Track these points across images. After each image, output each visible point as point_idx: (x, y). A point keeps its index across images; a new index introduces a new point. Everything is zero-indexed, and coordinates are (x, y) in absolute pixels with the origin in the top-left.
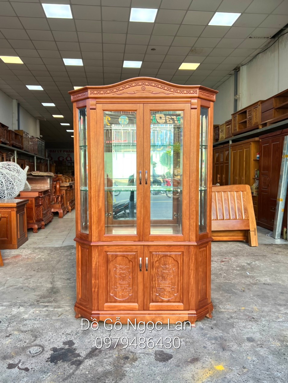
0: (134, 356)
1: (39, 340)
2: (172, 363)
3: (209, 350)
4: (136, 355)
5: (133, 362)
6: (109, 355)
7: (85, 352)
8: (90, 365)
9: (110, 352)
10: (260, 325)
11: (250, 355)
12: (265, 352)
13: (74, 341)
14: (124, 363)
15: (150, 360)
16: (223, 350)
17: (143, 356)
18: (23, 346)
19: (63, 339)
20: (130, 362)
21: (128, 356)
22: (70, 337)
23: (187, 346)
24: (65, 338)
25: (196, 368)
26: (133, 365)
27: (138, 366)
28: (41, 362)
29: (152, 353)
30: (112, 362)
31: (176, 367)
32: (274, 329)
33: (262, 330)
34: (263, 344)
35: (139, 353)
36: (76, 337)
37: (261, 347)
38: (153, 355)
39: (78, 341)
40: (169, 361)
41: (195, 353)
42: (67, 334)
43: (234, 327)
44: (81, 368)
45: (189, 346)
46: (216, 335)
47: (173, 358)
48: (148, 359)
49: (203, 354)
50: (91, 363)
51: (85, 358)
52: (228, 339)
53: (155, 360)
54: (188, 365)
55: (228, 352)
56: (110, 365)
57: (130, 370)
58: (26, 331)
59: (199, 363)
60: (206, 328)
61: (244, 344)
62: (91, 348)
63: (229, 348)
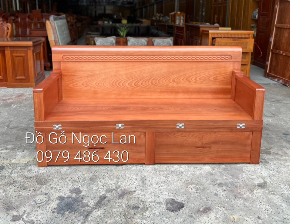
0: (144, 206)
1: (45, 188)
2: (184, 213)
3: (220, 198)
4: (147, 205)
5: (144, 212)
6: (118, 205)
7: (93, 201)
8: (99, 216)
9: (119, 201)
10: (269, 169)
11: (263, 203)
12: (278, 200)
13: (82, 189)
14: (134, 214)
15: (162, 210)
16: (235, 198)
17: (154, 205)
18: (28, 195)
19: (69, 187)
20: (140, 213)
21: (138, 205)
22: (77, 184)
23: (198, 193)
24: (72, 185)
25: (210, 218)
26: (144, 216)
27: (149, 217)
28: (47, 213)
29: (163, 202)
30: (122, 212)
31: (188, 218)
32: (284, 174)
33: (272, 174)
34: (275, 191)
35: (150, 202)
36: (83, 184)
37: (274, 194)
38: (164, 204)
39: (85, 189)
40: (181, 210)
41: (207, 201)
42: (73, 180)
43: (243, 172)
44: (89, 220)
45: (200, 194)
46: (226, 180)
47: (184, 207)
48: (159, 208)
49: (215, 203)
50: (101, 214)
51: (94, 208)
52: (239, 185)
53: (167, 210)
54: (201, 216)
55: (240, 200)
56: (120, 216)
57: (142, 222)
58: (31, 178)
59: (212, 212)
60: (215, 173)
61: (256, 191)
62: (99, 196)
63: (241, 195)
